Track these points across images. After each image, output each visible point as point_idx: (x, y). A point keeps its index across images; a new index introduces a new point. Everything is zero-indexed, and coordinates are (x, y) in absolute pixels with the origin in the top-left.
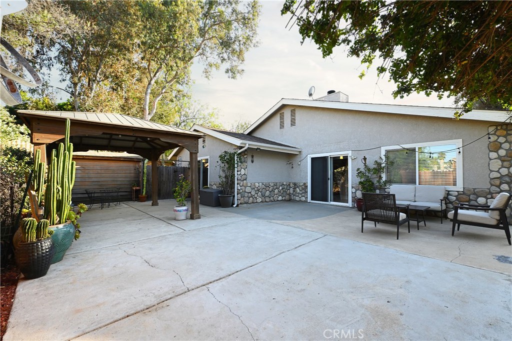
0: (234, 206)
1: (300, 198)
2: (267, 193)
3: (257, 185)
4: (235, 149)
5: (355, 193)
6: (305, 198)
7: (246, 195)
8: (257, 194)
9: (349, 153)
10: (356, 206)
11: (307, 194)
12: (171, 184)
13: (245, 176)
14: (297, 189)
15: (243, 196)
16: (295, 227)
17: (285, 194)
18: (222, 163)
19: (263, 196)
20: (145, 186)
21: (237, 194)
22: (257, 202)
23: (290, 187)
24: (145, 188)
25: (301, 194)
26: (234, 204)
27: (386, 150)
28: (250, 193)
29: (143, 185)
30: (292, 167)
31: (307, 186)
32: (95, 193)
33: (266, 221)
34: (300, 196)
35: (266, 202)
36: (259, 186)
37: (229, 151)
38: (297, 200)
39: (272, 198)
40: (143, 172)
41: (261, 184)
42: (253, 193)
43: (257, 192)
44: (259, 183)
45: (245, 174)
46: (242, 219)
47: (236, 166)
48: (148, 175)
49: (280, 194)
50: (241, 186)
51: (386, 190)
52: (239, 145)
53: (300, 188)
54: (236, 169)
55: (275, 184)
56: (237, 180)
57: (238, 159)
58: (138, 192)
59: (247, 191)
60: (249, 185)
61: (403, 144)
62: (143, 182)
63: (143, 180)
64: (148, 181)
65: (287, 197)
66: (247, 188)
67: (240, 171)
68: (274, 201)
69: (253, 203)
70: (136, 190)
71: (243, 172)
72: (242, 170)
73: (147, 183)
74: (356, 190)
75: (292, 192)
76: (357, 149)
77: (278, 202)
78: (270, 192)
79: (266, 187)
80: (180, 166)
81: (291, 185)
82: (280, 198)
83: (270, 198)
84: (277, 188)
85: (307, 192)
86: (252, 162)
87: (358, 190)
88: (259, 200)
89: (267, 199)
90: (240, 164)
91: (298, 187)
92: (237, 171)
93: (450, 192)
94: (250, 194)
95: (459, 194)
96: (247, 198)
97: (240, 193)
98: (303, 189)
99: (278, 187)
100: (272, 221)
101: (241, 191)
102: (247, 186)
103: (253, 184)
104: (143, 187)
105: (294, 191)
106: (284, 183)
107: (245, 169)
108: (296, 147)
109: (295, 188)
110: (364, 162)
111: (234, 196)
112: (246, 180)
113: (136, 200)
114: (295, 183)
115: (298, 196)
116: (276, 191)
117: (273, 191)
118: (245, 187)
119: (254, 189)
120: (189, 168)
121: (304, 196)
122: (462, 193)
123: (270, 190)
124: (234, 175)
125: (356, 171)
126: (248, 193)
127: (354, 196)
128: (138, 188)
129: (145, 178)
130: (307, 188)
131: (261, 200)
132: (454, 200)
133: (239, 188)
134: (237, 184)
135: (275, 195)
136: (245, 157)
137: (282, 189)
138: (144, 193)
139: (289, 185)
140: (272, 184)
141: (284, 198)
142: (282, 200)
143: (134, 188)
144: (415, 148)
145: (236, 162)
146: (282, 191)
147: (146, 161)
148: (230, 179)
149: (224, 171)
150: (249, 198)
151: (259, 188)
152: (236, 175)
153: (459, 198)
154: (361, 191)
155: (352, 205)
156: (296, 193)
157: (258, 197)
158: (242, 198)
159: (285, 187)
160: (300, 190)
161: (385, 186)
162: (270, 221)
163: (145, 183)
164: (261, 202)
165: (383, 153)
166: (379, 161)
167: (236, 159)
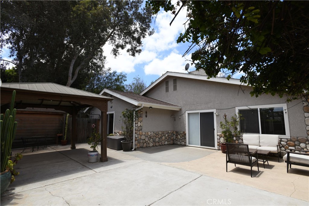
0: (133, 150)
1: (181, 142)
2: (157, 139)
3: (149, 133)
4: (134, 107)
5: (219, 139)
6: (185, 143)
7: (141, 141)
8: (150, 140)
9: (214, 111)
10: (220, 149)
11: (186, 140)
12: (85, 132)
13: (141, 127)
14: (179, 136)
15: (139, 143)
16: (179, 168)
17: (170, 139)
18: (124, 117)
19: (154, 141)
20: (66, 133)
21: (135, 141)
22: (149, 146)
23: (173, 135)
24: (66, 135)
25: (181, 140)
26: (133, 148)
27: (239, 110)
28: (145, 139)
29: (65, 132)
30: (175, 120)
31: (186, 134)
32: (28, 138)
33: (157, 163)
34: (181, 141)
35: (156, 146)
36: (151, 135)
37: (129, 109)
38: (179, 144)
39: (160, 143)
40: (66, 122)
41: (152, 133)
42: (147, 140)
43: (150, 139)
44: (151, 132)
45: (141, 126)
46: (139, 161)
47: (134, 120)
48: (68, 125)
49: (166, 140)
50: (137, 135)
51: (240, 137)
52: (137, 105)
53: (181, 135)
54: (134, 123)
55: (163, 133)
56: (135, 130)
57: (136, 115)
58: (61, 138)
59: (142, 138)
60: (144, 133)
61: (250, 106)
62: (65, 130)
63: (65, 128)
64: (68, 129)
65: (171, 142)
66: (142, 136)
67: (137, 124)
68: (162, 145)
69: (146, 147)
70: (60, 137)
71: (139, 124)
72: (139, 123)
73: (67, 131)
74: (220, 137)
75: (175, 138)
76: (220, 108)
77: (165, 146)
78: (159, 138)
79: (156, 135)
80: (92, 118)
81: (174, 133)
82: (166, 143)
83: (159, 143)
84: (164, 136)
85: (186, 138)
86: (146, 116)
87: (222, 137)
88: (151, 145)
89: (157, 144)
90: (137, 119)
91: (179, 135)
92: (135, 124)
93: (282, 140)
94: (144, 141)
95: (288, 141)
96: (142, 144)
97: (137, 140)
98: (183, 136)
99: (165, 134)
100: (162, 163)
101: (138, 139)
102: (142, 135)
103: (146, 133)
104: (65, 134)
105: (176, 138)
106: (169, 132)
107: (141, 122)
108: (178, 105)
109: (177, 135)
110: (225, 117)
111: (133, 142)
112: (141, 130)
113: (58, 144)
114: (177, 131)
115: (179, 141)
116: (164, 138)
117: (161, 137)
118: (141, 136)
119: (147, 136)
120: (99, 120)
121: (184, 141)
122: (290, 140)
123: (159, 137)
124: (133, 126)
125: (219, 124)
126: (143, 140)
127: (219, 141)
128: (61, 135)
129: (66, 128)
130: (186, 135)
131: (152, 145)
132: (285, 145)
133: (137, 136)
134: (135, 133)
135: (162, 140)
136: (141, 113)
137: (168, 136)
138: (65, 139)
139: (173, 133)
140: (160, 133)
141: (169, 143)
142: (168, 144)
143: (58, 135)
144: (258, 108)
145: (134, 117)
146: (168, 138)
147: (68, 115)
148: (129, 129)
149: (125, 123)
150: (144, 143)
151: (151, 136)
152: (134, 126)
153: (288, 143)
154: (224, 138)
155: (218, 148)
156: (178, 139)
157: (150, 143)
158: (139, 144)
159: (170, 134)
160: (181, 137)
161: (240, 134)
162: (160, 163)
163: (66, 131)
164: (152, 146)
165: (237, 111)
166: (234, 117)
167: (134, 115)
